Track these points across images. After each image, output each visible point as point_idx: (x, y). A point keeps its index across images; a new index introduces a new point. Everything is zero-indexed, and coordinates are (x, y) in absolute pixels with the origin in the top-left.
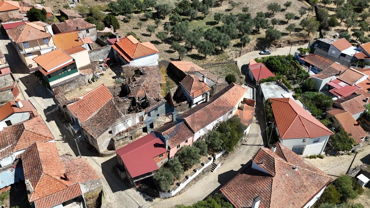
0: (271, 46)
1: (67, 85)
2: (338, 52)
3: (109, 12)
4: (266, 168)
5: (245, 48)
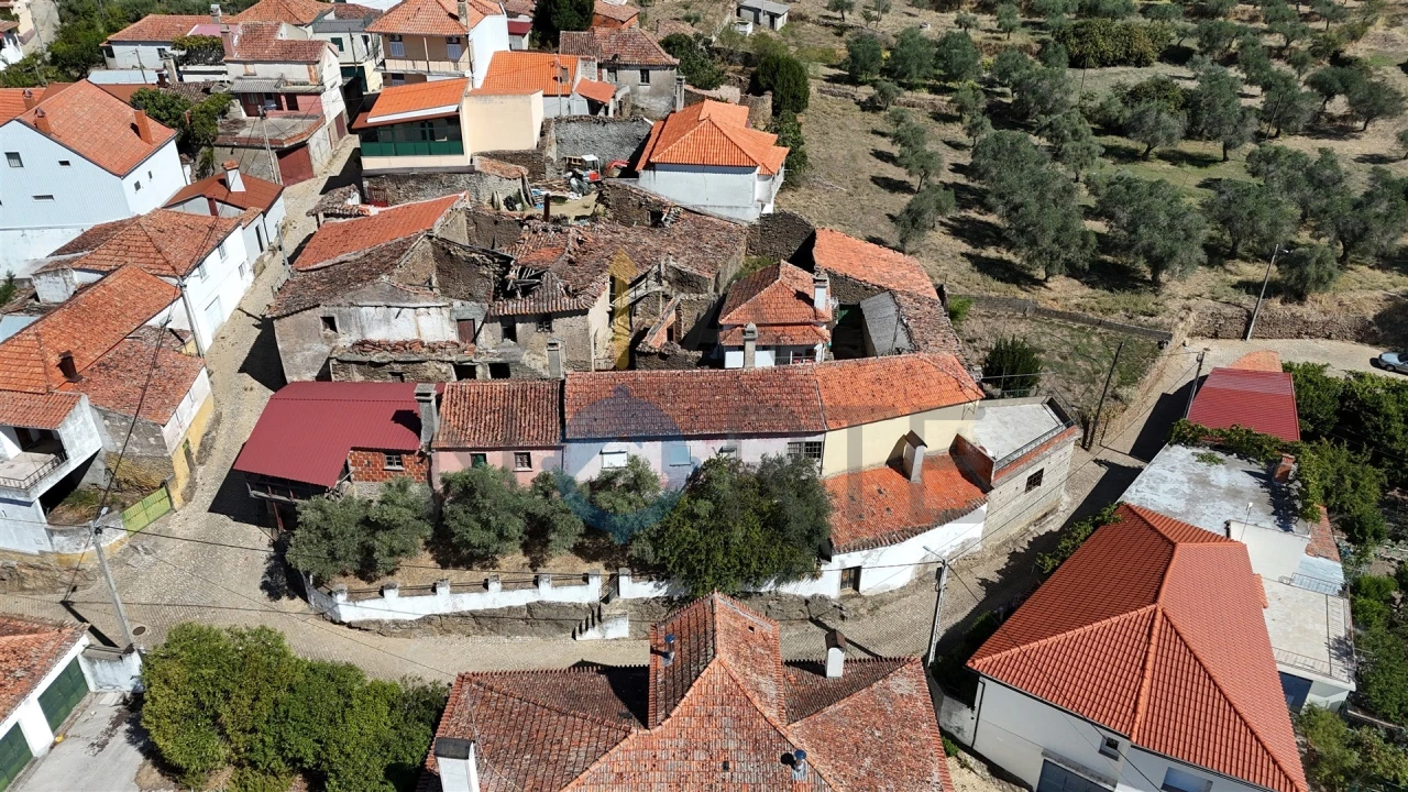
1: (412, 183)
3: (842, 72)
4: (660, 680)
5: (1295, 308)
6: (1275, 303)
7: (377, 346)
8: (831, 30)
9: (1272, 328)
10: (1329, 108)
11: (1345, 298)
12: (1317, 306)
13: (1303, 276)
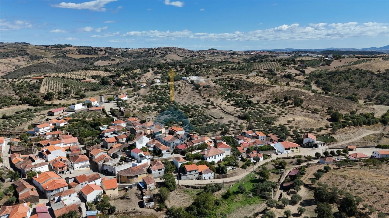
0: (227, 134)
2: (248, 134)
9: (216, 135)
10: (207, 120)
12: (217, 133)
13: (216, 132)
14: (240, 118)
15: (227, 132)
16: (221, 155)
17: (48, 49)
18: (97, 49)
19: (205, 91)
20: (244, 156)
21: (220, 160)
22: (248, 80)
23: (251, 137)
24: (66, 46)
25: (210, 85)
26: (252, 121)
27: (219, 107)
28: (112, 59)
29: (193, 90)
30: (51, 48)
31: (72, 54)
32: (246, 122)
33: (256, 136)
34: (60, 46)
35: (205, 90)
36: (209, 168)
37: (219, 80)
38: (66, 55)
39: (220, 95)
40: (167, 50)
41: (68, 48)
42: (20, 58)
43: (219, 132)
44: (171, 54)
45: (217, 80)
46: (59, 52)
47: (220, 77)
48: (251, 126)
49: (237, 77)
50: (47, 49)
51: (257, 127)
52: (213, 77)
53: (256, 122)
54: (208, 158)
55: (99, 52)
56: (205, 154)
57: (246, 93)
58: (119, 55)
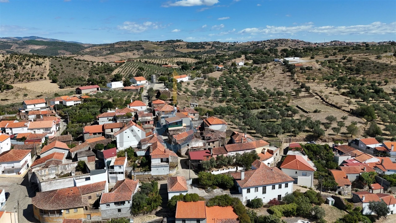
0: (318, 140)
1: (176, 131)
2: (365, 145)
5: (295, 138)
6: (293, 137)
7: (194, 147)
8: (206, 107)
9: (293, 140)
10: (289, 113)
11: (301, 136)
12: (298, 137)
13: (295, 134)
14: (353, 113)
15: (319, 136)
16: (280, 187)
17: (162, 44)
18: (205, 43)
19: (302, 75)
20: (347, 193)
21: (277, 197)
22: (380, 61)
23: (372, 152)
24: (178, 41)
25: (312, 67)
26: (377, 121)
27: (319, 95)
28: (217, 53)
29: (283, 72)
30: (164, 43)
31: (181, 49)
32: (366, 121)
33: (383, 149)
34: (172, 41)
35: (302, 73)
36: (237, 217)
37: (329, 61)
38: (176, 49)
39: (325, 80)
40: (278, 42)
41: (178, 43)
42: (135, 52)
43: (303, 135)
44: (282, 46)
45: (325, 61)
46: (170, 47)
47: (330, 58)
48: (373, 130)
49: (361, 57)
50: (160, 44)
51: (388, 133)
52: (321, 58)
53: (388, 124)
54: (244, 191)
55: (206, 47)
56: (240, 179)
57: (372, 78)
58: (225, 49)
